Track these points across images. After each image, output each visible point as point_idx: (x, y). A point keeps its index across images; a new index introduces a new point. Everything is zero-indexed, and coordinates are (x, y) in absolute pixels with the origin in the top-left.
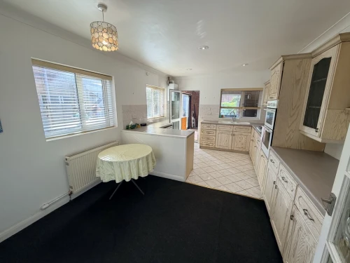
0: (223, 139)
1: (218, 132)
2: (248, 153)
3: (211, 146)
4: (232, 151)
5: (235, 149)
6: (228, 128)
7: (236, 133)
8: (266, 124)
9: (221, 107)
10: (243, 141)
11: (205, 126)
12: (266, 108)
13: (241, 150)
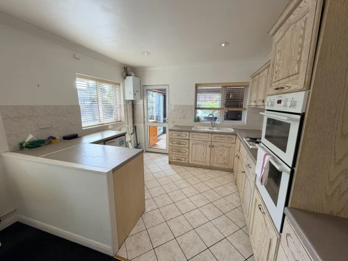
0: (198, 152)
1: (191, 142)
2: (231, 171)
3: (183, 161)
4: (211, 168)
5: (215, 165)
6: (205, 137)
7: (215, 144)
8: (264, 140)
9: (196, 108)
10: (225, 154)
11: (175, 135)
12: (263, 110)
13: (222, 166)
